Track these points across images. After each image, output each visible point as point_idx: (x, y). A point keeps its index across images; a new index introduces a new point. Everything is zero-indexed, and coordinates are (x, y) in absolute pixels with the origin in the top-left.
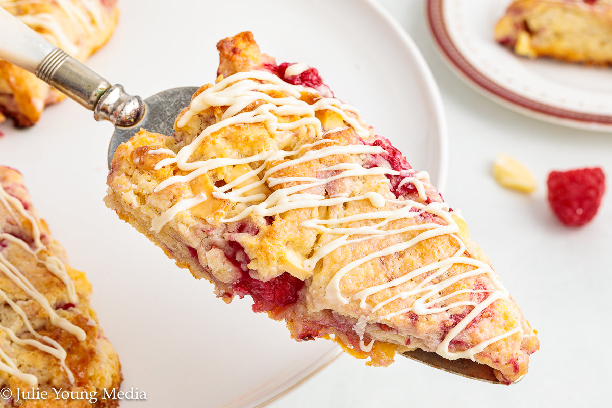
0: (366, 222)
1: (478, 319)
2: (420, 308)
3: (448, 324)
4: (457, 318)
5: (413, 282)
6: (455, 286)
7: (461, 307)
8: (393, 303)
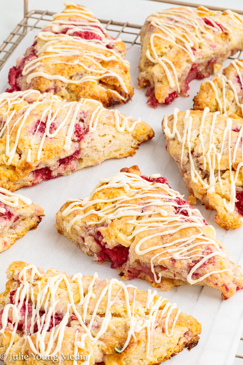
0: (157, 222)
1: (206, 263)
2: (176, 256)
3: (191, 265)
4: (196, 262)
5: (175, 246)
6: (195, 247)
7: (197, 257)
8: (164, 254)
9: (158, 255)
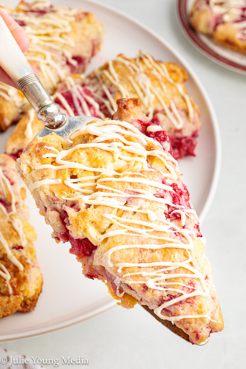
1: (183, 302)
2: (151, 284)
3: (164, 298)
4: (171, 297)
5: (153, 268)
6: (176, 279)
7: (175, 292)
8: (136, 276)
9: (129, 274)
